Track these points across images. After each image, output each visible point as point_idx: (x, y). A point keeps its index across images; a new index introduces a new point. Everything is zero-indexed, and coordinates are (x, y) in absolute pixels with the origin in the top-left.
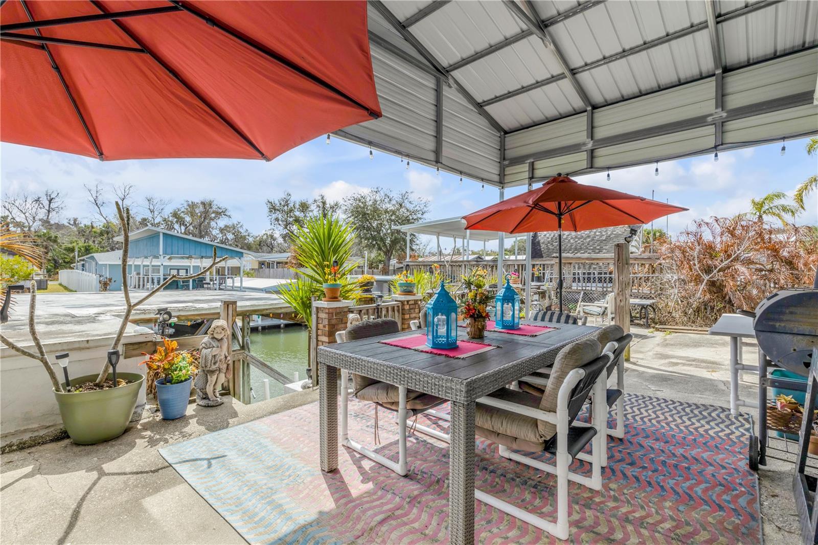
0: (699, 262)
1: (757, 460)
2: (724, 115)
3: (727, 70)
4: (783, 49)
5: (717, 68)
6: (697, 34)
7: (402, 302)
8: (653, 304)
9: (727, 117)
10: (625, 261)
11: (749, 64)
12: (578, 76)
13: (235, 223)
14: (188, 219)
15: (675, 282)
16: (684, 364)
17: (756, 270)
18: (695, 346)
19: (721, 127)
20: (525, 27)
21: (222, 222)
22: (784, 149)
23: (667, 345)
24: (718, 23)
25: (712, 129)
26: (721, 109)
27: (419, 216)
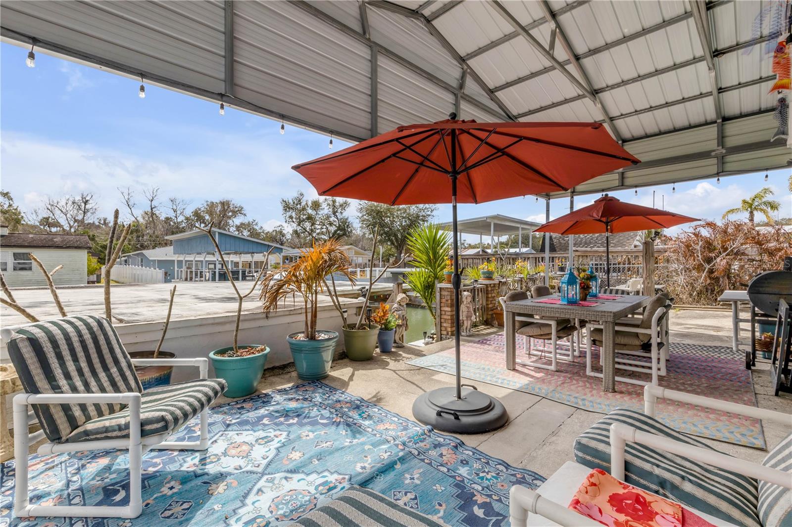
0: (701, 254)
1: (750, 363)
2: (724, 151)
3: (725, 119)
4: (765, 107)
5: (718, 118)
6: (705, 99)
7: (487, 285)
8: (663, 288)
9: (726, 153)
10: (651, 255)
11: (742, 116)
12: (614, 122)
13: (251, 220)
14: (207, 217)
15: (682, 270)
16: (696, 328)
17: (748, 260)
18: (702, 318)
19: (722, 160)
20: (581, 93)
21: (238, 221)
22: (767, 176)
23: (679, 318)
24: (719, 93)
25: (714, 161)
26: (721, 147)
27: (429, 213)
